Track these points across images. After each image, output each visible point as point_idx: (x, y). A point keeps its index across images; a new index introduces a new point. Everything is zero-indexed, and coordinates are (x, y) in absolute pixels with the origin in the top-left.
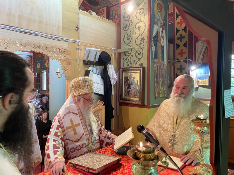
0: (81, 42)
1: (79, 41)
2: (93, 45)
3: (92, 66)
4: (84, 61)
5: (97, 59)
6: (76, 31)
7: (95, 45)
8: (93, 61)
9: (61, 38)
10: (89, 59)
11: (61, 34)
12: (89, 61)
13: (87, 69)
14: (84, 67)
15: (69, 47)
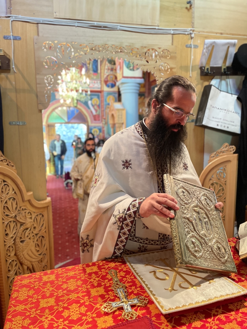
0: (197, 31)
1: (193, 31)
2: (221, 34)
3: (218, 77)
4: (201, 68)
5: (229, 63)
6: (186, 10)
7: (227, 34)
8: (220, 68)
9: (158, 29)
10: (211, 63)
11: (157, 21)
12: (212, 68)
13: (206, 83)
14: (201, 81)
15: (172, 44)
